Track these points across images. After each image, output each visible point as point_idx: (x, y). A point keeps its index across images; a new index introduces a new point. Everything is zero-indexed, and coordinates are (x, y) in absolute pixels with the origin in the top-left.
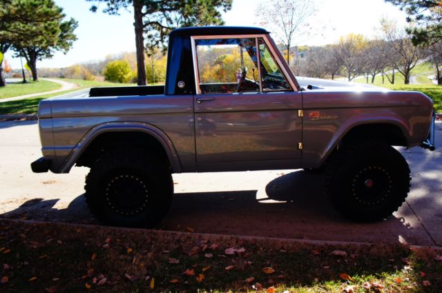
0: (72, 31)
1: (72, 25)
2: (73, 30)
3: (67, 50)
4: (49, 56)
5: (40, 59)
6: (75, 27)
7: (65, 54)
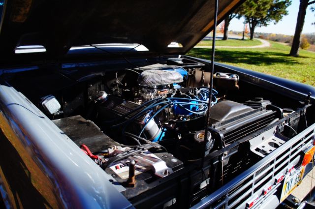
0: (285, 9)
1: (286, 4)
2: (286, 7)
3: (277, 21)
4: (266, 25)
5: (260, 26)
6: (288, 5)
7: (275, 24)
